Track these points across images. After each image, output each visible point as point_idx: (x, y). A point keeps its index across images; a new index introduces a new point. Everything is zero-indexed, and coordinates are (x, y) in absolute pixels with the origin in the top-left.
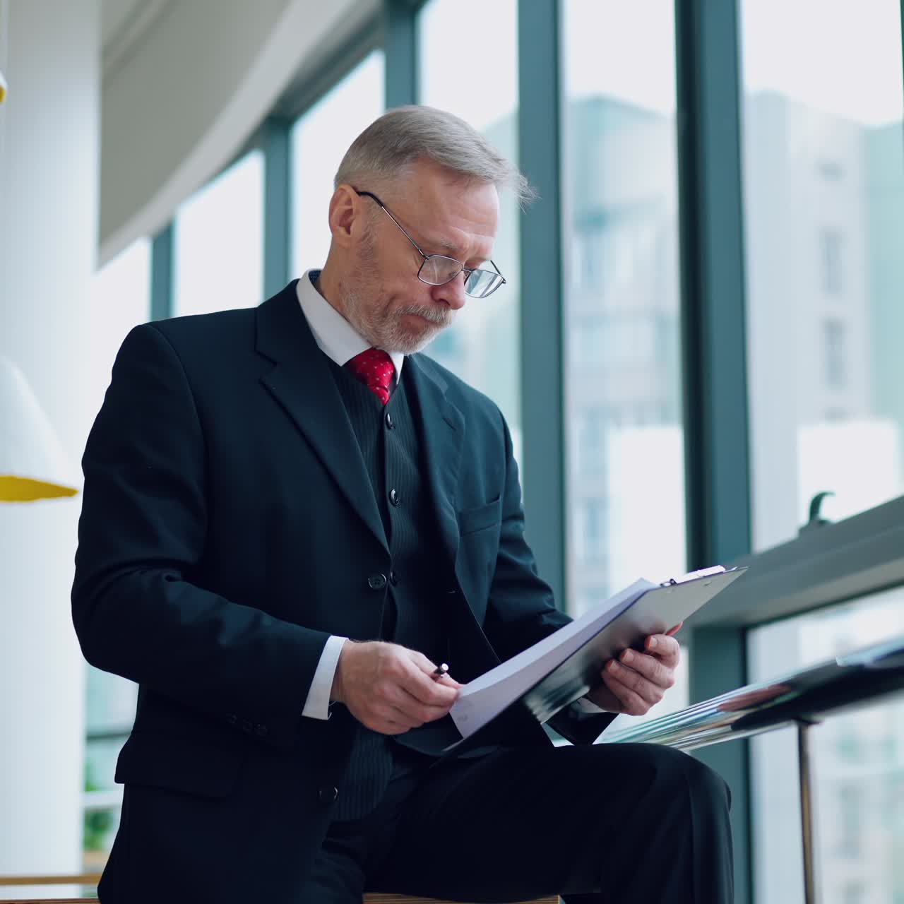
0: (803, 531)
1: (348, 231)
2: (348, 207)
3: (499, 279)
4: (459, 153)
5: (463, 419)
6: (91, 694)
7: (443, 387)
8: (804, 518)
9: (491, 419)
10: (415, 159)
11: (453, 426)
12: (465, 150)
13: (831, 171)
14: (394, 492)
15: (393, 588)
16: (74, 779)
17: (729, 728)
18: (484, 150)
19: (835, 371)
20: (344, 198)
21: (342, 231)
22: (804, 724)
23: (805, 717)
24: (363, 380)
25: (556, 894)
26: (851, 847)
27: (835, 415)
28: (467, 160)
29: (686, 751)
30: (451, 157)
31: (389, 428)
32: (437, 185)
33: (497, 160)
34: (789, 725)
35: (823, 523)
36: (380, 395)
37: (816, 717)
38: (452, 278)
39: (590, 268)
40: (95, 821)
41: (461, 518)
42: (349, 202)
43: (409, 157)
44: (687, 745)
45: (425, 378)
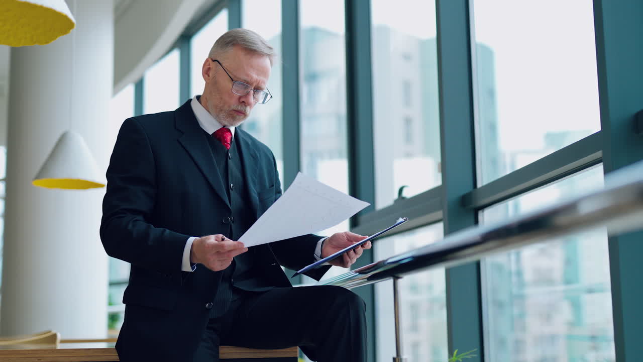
0: (396, 201)
1: (209, 76)
2: (209, 67)
3: (269, 96)
4: (251, 43)
5: (258, 155)
6: (111, 267)
7: (250, 142)
8: (396, 196)
9: (269, 155)
10: (234, 45)
11: (254, 158)
12: (254, 42)
13: (407, 57)
14: (232, 185)
15: (232, 224)
16: (105, 301)
17: (366, 280)
18: (264, 44)
19: (408, 138)
20: (208, 63)
21: (207, 76)
22: (396, 278)
23: (396, 275)
24: (220, 140)
25: (296, 345)
26: (415, 328)
27: (408, 155)
28: (254, 45)
29: (349, 289)
30: (249, 44)
31: (230, 159)
32: (241, 55)
33: (270, 48)
34: (390, 279)
35: (404, 198)
36: (227, 146)
37: (401, 275)
38: (248, 94)
39: (311, 95)
40: (113, 318)
41: (259, 194)
42: (209, 65)
43: (231, 44)
44: (349, 286)
45: (243, 138)
